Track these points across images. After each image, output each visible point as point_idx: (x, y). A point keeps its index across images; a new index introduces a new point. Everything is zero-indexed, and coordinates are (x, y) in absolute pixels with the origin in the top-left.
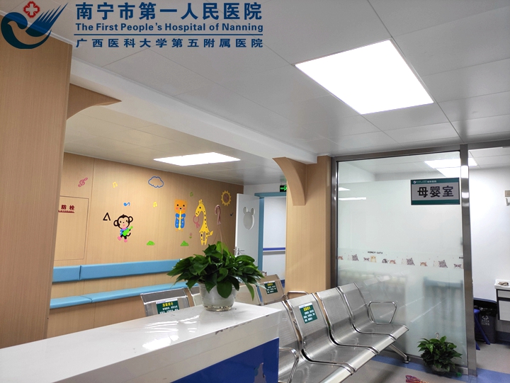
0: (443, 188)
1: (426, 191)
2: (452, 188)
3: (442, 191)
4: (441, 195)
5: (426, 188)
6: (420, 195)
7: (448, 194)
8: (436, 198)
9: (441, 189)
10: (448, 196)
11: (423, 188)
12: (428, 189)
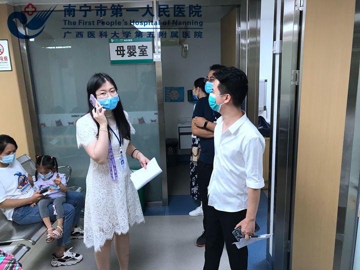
0: (139, 47)
1: (123, 50)
2: (147, 47)
3: (138, 51)
4: (137, 54)
5: (123, 47)
6: (118, 54)
7: (143, 53)
8: (133, 58)
9: (137, 48)
10: (143, 55)
11: (120, 47)
12: (126, 48)
